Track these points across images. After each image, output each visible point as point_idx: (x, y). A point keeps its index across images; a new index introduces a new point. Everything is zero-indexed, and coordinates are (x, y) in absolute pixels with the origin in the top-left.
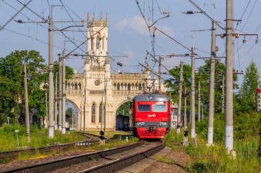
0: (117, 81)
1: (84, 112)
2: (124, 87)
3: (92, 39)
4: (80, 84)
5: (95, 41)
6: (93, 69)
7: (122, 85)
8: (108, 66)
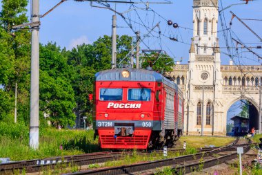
0: (229, 75)
1: (188, 112)
2: (237, 81)
3: (199, 21)
4: (183, 78)
5: (202, 24)
6: (199, 59)
7: (235, 78)
8: (218, 56)
